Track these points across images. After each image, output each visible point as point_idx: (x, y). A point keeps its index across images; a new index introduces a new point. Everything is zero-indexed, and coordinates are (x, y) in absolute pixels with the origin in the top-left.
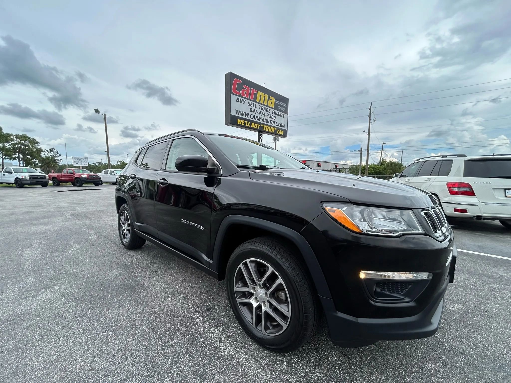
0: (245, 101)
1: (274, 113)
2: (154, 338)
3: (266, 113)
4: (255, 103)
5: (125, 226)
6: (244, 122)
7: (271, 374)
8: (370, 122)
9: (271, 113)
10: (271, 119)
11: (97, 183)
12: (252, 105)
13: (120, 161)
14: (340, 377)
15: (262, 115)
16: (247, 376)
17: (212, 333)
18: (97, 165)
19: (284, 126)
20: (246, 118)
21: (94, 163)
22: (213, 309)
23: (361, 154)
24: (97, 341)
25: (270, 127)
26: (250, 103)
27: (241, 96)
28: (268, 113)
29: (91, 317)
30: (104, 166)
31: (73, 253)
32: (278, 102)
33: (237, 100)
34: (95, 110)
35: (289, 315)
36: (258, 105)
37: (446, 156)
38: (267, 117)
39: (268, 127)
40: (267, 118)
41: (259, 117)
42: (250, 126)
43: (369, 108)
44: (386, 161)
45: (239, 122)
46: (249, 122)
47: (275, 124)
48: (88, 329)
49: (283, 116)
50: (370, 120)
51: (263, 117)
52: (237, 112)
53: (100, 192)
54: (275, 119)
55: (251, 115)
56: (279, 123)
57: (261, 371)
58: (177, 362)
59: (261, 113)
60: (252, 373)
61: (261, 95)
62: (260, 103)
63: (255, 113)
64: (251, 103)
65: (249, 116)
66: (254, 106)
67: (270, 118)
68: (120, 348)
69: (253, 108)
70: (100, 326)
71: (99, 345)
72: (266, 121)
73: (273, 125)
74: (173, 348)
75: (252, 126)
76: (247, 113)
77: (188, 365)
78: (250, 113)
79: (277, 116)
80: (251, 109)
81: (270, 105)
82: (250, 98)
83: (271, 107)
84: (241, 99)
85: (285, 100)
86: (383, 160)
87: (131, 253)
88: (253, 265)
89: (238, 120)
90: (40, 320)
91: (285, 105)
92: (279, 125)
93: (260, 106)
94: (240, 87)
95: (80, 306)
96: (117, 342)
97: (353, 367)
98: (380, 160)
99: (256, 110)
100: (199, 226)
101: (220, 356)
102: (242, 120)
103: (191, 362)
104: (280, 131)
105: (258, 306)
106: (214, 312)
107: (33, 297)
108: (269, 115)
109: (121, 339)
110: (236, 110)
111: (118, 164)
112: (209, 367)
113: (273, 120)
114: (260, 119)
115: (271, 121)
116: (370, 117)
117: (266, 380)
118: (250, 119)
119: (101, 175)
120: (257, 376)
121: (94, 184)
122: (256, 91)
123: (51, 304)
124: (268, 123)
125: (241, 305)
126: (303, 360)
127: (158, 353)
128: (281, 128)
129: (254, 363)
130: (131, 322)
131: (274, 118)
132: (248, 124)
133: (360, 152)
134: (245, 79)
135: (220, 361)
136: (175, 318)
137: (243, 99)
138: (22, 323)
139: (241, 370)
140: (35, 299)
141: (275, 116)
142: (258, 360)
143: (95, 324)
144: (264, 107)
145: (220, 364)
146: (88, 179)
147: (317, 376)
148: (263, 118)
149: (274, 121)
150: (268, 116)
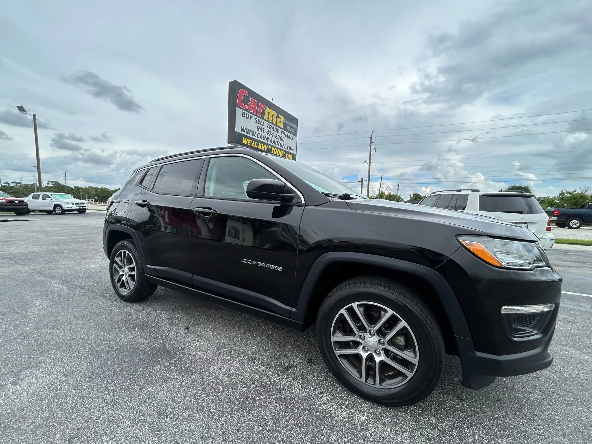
0: (252, 116)
1: (282, 134)
2: (241, 414)
3: (275, 133)
4: (263, 121)
5: (123, 271)
6: (251, 141)
7: (403, 432)
8: (370, 152)
9: (280, 134)
10: (279, 141)
11: (22, 211)
12: (259, 123)
13: (52, 182)
14: (468, 421)
15: (270, 135)
16: (380, 439)
17: (309, 397)
18: (12, 185)
19: (292, 150)
20: (253, 137)
21: (6, 183)
22: (291, 367)
23: (362, 184)
24: (162, 432)
25: (278, 150)
26: (257, 120)
27: (247, 110)
28: (276, 133)
29: (131, 400)
30: (24, 188)
31: (42, 313)
32: (288, 122)
33: (243, 115)
34: (18, 107)
35: (415, 361)
36: (266, 123)
37: (460, 191)
38: (275, 138)
39: (276, 149)
40: (276, 140)
41: (267, 137)
42: (256, 147)
43: (370, 137)
44: (385, 194)
45: (245, 141)
46: (256, 143)
47: (284, 147)
48: (138, 418)
49: (292, 138)
50: (371, 149)
51: (271, 137)
52: (243, 129)
53: (31, 224)
54: (283, 141)
55: (258, 134)
56: (288, 146)
57: (391, 431)
58: (289, 438)
59: (269, 133)
60: (383, 435)
61: (269, 112)
62: (268, 121)
63: (262, 132)
64: (259, 120)
65: (256, 135)
66: (262, 124)
67: (279, 139)
68: (202, 435)
69: (261, 127)
70: (154, 410)
71: (170, 436)
72: (274, 143)
73: (282, 148)
74: (273, 422)
75: (259, 148)
76: (254, 132)
77: (306, 440)
78: (257, 132)
79: (286, 138)
80: (258, 127)
81: (278, 124)
82: (257, 113)
83: (279, 127)
84: (247, 114)
85: (294, 120)
86: (381, 192)
87: (137, 307)
88: (362, 309)
89: (244, 138)
90: (49, 417)
91: (294, 126)
92: (288, 149)
93: (268, 125)
94: (246, 100)
95: (103, 387)
96: (193, 427)
97: (473, 409)
98: (379, 192)
99: (264, 129)
100: (274, 267)
101: (336, 422)
102: (248, 139)
103: (307, 436)
104: (289, 155)
105: (369, 356)
106: (295, 371)
107: (14, 384)
108: (278, 136)
109: (197, 424)
110: (241, 127)
111: (49, 185)
112: (331, 437)
113: (281, 142)
114: (268, 139)
115: (279, 142)
116: (371, 146)
117: (402, 439)
118: (256, 138)
119: (28, 200)
120: (391, 437)
121: (16, 213)
122: (264, 107)
123: (53, 390)
124: (277, 145)
125: (343, 358)
126: (423, 410)
127: (259, 432)
128: (290, 151)
129: (378, 423)
130: (196, 399)
131: (283, 139)
132: (254, 145)
133: (360, 183)
134: (252, 91)
135: (339, 428)
136: (252, 384)
137: (250, 114)
138: (20, 427)
139: (370, 434)
140: (20, 386)
141: (283, 138)
142: (379, 419)
143: (145, 409)
144: (272, 125)
145: (342, 432)
146: (5, 205)
147: (447, 424)
148: (272, 139)
149: (283, 143)
150: (276, 136)
